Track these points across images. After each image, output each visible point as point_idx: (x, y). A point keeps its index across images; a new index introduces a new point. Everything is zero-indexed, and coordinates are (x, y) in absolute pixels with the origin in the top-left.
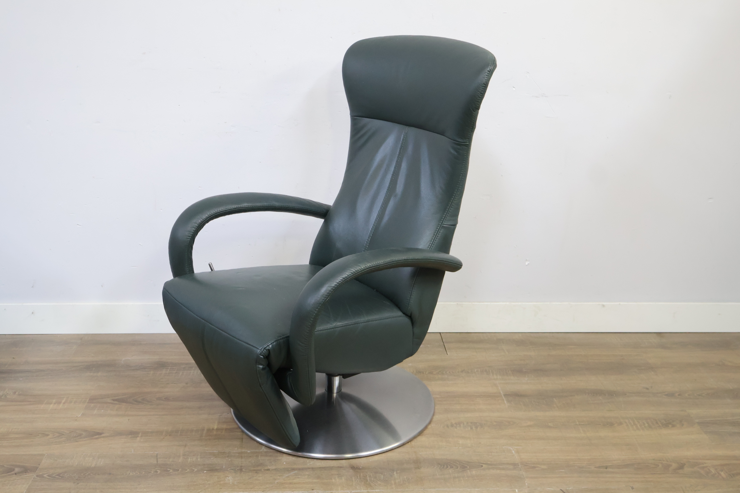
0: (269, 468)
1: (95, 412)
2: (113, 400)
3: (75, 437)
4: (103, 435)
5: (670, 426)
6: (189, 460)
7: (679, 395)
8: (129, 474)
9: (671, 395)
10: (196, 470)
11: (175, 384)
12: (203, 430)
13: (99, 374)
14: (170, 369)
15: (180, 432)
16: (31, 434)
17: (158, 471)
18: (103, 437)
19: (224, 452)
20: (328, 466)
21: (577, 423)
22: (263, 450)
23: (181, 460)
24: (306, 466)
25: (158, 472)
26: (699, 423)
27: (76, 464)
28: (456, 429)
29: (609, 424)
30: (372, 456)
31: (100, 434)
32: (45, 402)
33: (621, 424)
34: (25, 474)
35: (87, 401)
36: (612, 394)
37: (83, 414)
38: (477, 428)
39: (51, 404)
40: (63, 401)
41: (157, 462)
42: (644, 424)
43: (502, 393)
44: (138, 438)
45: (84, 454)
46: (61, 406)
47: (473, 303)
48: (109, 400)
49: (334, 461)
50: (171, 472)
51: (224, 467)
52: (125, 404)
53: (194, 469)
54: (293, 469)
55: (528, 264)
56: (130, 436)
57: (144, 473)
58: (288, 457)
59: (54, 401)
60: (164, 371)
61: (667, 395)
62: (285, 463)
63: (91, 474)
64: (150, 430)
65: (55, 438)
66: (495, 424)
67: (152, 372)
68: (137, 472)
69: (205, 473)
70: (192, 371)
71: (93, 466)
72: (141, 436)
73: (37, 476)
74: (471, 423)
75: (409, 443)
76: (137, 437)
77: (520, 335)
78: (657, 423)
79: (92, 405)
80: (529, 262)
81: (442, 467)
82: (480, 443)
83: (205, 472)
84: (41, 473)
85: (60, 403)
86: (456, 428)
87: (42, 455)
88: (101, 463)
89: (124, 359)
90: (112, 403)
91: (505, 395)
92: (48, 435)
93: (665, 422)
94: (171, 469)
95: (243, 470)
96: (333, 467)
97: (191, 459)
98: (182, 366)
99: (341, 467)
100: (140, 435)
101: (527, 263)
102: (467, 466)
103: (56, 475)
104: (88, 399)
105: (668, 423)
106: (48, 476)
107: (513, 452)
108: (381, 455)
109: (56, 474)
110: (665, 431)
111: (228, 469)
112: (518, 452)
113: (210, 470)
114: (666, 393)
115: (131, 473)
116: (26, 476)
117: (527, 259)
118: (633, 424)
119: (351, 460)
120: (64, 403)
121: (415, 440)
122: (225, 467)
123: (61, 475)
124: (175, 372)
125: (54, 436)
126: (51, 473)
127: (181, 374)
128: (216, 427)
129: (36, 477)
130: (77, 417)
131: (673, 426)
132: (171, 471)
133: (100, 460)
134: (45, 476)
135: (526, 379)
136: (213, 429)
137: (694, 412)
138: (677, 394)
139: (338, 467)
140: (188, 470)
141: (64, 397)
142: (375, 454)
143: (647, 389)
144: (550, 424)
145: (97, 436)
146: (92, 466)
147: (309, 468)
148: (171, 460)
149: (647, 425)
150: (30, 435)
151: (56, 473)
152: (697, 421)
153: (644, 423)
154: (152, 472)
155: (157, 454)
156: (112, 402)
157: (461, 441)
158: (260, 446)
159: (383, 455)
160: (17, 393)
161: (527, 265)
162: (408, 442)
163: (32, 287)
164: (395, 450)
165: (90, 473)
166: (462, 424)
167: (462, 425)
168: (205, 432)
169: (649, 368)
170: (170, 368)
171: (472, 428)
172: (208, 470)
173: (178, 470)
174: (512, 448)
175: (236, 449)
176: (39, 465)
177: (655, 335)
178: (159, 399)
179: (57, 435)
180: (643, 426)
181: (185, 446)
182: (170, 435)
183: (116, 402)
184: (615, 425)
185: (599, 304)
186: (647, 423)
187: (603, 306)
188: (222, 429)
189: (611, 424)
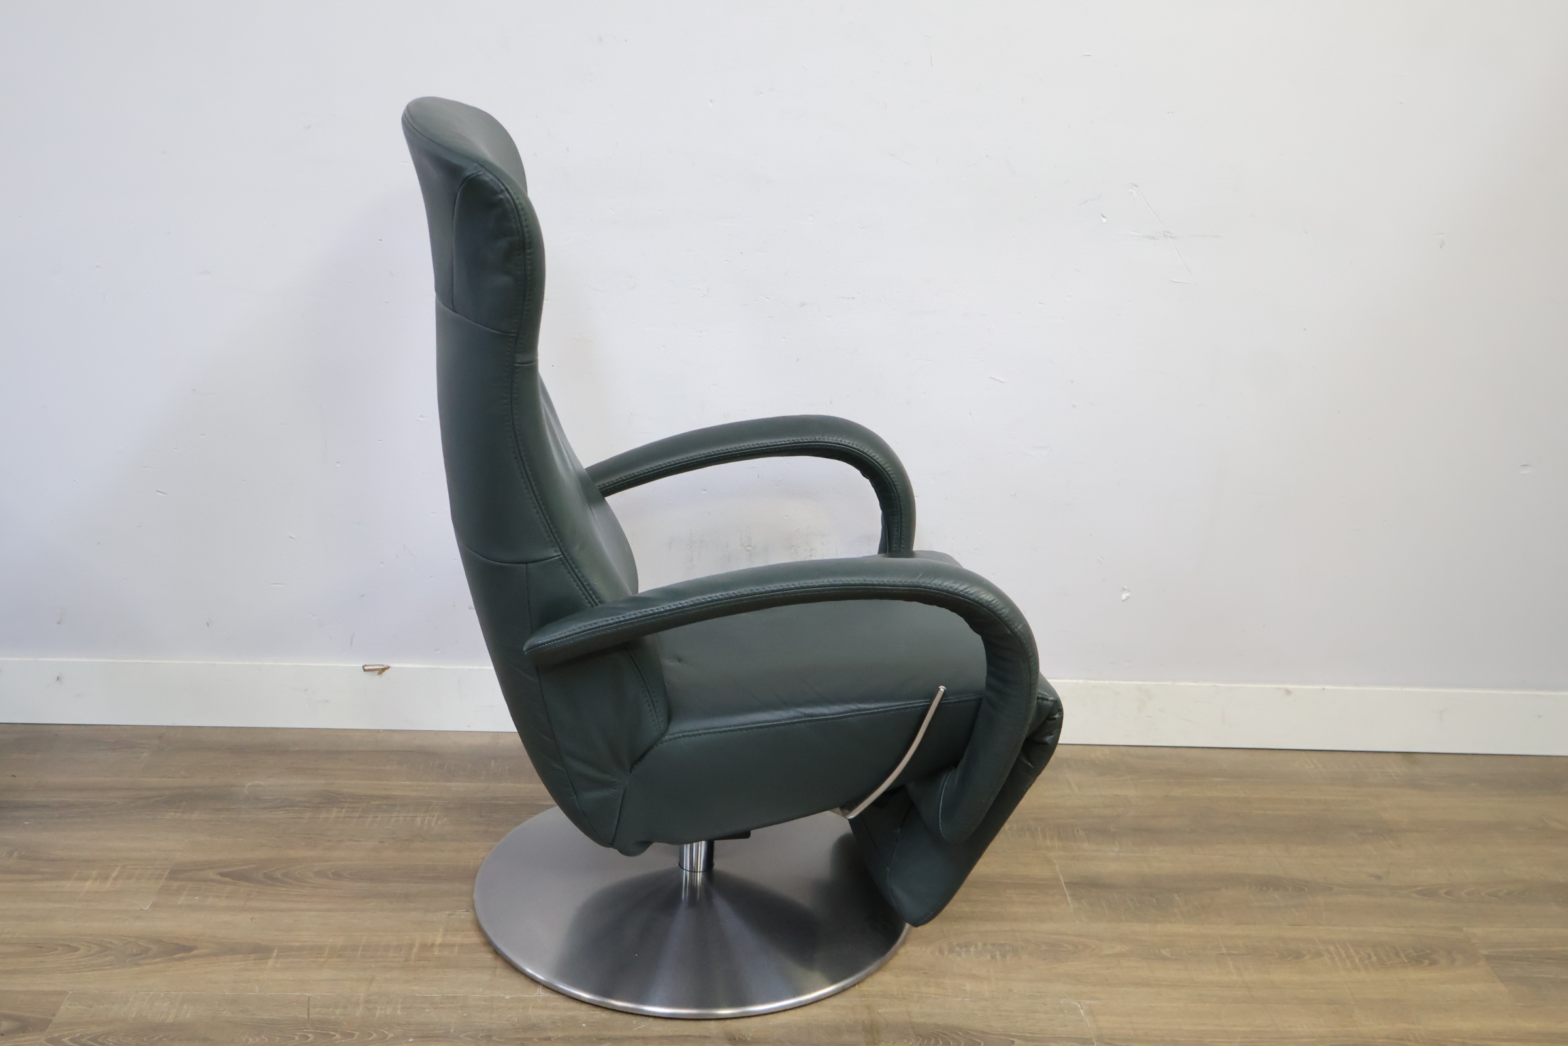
0: (550, 1034)
1: (182, 900)
2: (222, 875)
3: (136, 955)
4: (195, 952)
5: (1427, 962)
6: (377, 1014)
7: (1447, 893)
8: (247, 1040)
9: (1429, 892)
10: (391, 1035)
11: (356, 841)
12: (411, 946)
13: (196, 816)
14: (348, 808)
15: (360, 949)
16: (41, 947)
17: (309, 1035)
18: (196, 956)
19: (455, 997)
20: (677, 1034)
21: (1224, 951)
22: (540, 994)
23: (359, 1012)
24: (631, 1034)
25: (308, 1038)
26: (1488, 958)
27: (134, 1015)
28: (958, 958)
29: (1293, 955)
30: (775, 1015)
31: (190, 949)
32: (76, 874)
33: (1318, 954)
34: (21, 1034)
35: (165, 876)
36: (1300, 887)
37: (154, 906)
38: (1004, 956)
39: (86, 879)
40: (114, 874)
41: (308, 1016)
42: (1370, 957)
43: (1062, 879)
44: (271, 962)
45: (152, 993)
46: (108, 884)
48: (211, 874)
49: (691, 1023)
50: (336, 1040)
51: (452, 1031)
52: (246, 884)
53: (386, 1032)
54: (602, 1039)
56: (253, 956)
57: (278, 1038)
58: (592, 1012)
59: (94, 873)
60: (334, 813)
61: (1420, 893)
62: (584, 1025)
63: (164, 1039)
64: (298, 944)
65: (92, 955)
66: (1044, 947)
67: (308, 815)
68: (263, 1037)
69: (412, 1042)
70: (395, 814)
71: (170, 1019)
72: (278, 957)
73: (49, 1041)
74: (993, 945)
75: (857, 986)
76: (268, 958)
77: (1106, 750)
78: (1397, 955)
79: (176, 884)
81: (926, 1041)
82: (1010, 990)
83: (410, 1040)
84: (56, 1035)
85: (106, 878)
86: (960, 955)
87: (63, 993)
88: (188, 1016)
89: (250, 784)
90: (219, 882)
91: (1070, 885)
92: (76, 949)
93: (1414, 954)
94: (336, 1031)
95: (494, 1038)
96: (688, 1036)
97: (383, 1012)
98: (373, 803)
99: (706, 1037)
100: (275, 954)
102: (979, 1041)
103: (90, 1040)
104: (167, 872)
105: (1421, 956)
106: (71, 1040)
107: (1082, 1011)
108: (793, 1011)
109: (89, 1037)
110: (1412, 974)
111: (461, 1036)
112: (1091, 1012)
113: (422, 1037)
114: (1420, 888)
115: (250, 1039)
116: (24, 1039)
118: (1344, 956)
119: (728, 1022)
120: (116, 879)
121: (869, 980)
122: (454, 1031)
123: (100, 1040)
124: (357, 815)
125: (89, 951)
126: (78, 1035)
127: (370, 820)
128: (439, 940)
129: (45, 1043)
130: (142, 909)
131: (1433, 963)
132: (338, 1036)
133: (185, 1007)
134: (65, 1040)
135: (1116, 850)
136: (433, 945)
137: (1479, 931)
138: (1444, 891)
139: (700, 1037)
140: (375, 1035)
141: (117, 866)
142: (780, 1010)
143: (1379, 877)
144: (1164, 952)
145: (183, 955)
146: (168, 1021)
147: (636, 1038)
148: (338, 1011)
149: (1374, 959)
150: (39, 947)
151: (89, 1035)
152: (1485, 952)
153: (1369, 955)
154: (297, 1038)
155: (309, 997)
156: (219, 878)
157: (969, 986)
158: (532, 985)
159: (799, 1011)
160: (16, 854)
162: (855, 985)
163: (59, 623)
164: (825, 1002)
165: (161, 1036)
166: (974, 946)
167: (972, 949)
168: (415, 950)
169: (1383, 831)
170: (346, 806)
171: (993, 957)
172: (417, 1037)
173: (352, 1035)
174: (1079, 1003)
175: (481, 990)
176: (54, 1015)
177: (1400, 756)
178: (319, 874)
179: (97, 949)
180: (1367, 962)
181: (371, 981)
182: (339, 956)
183: (227, 879)
184: (1307, 957)
185: (1279, 688)
186: (1376, 955)
187: (1288, 692)
188: (453, 946)
189: (1298, 956)
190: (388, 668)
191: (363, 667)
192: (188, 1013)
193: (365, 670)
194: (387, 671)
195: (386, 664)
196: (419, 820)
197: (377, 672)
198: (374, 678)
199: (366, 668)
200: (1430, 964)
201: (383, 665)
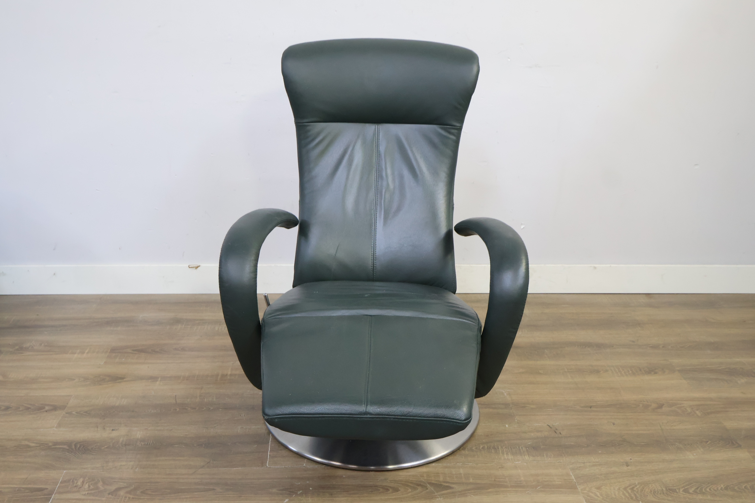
1: (117, 360)
2: (133, 350)
3: (99, 381)
4: (125, 380)
5: (653, 373)
6: (205, 400)
7: (663, 347)
8: (151, 411)
9: (655, 347)
10: (212, 408)
11: (190, 336)
12: (218, 375)
13: (119, 328)
15: (196, 377)
17: (177, 409)
19: (238, 394)
21: (566, 370)
23: (198, 400)
25: (176, 410)
26: (679, 371)
27: (101, 402)
29: (595, 371)
31: (123, 378)
32: (70, 352)
33: (606, 371)
34: (54, 411)
35: (109, 352)
36: (599, 346)
37: (105, 363)
39: (75, 353)
40: (87, 351)
41: (176, 402)
44: (158, 383)
45: (108, 395)
46: (85, 355)
47: (472, 265)
48: (129, 351)
50: (189, 411)
52: (144, 354)
53: (209, 407)
55: (524, 228)
56: (150, 380)
57: (164, 410)
59: (78, 351)
60: (179, 326)
61: (651, 347)
63: (115, 412)
64: (169, 376)
65: (80, 382)
67: (168, 327)
68: (157, 410)
71: (117, 404)
72: (160, 381)
76: (156, 381)
78: (640, 370)
79: (114, 355)
80: (524, 226)
83: (220, 410)
84: (69, 411)
85: (83, 353)
87: (70, 396)
89: (142, 316)
92: (74, 380)
93: (648, 370)
94: (188, 407)
95: (255, 408)
97: (208, 400)
98: (196, 322)
100: (159, 379)
101: (522, 227)
104: (110, 350)
105: (651, 370)
106: (76, 413)
107: (505, 394)
110: (647, 377)
111: (242, 408)
112: (509, 394)
113: (225, 409)
114: (651, 345)
115: (152, 411)
116: (56, 413)
117: (523, 223)
118: (618, 371)
120: (87, 353)
122: (238, 406)
123: (88, 412)
124: (189, 327)
125: (79, 380)
126: (79, 411)
127: (195, 328)
128: (229, 373)
129: (65, 414)
130: (100, 364)
131: (656, 373)
132: (189, 409)
133: (123, 400)
134: (74, 413)
136: (227, 375)
137: (676, 361)
138: (661, 346)
140: (205, 408)
141: (87, 348)
143: (633, 342)
144: (540, 371)
145: (120, 381)
148: (189, 400)
150: (58, 379)
151: (84, 411)
152: (678, 369)
153: (628, 371)
154: (172, 410)
155: (176, 395)
156: (132, 352)
160: (43, 345)
161: (522, 229)
163: (54, 250)
165: (114, 410)
168: (219, 377)
169: (636, 324)
170: (185, 323)
172: (223, 409)
173: (195, 409)
174: (504, 391)
175: (249, 391)
176: (67, 404)
177: (644, 295)
178: (176, 349)
179: (83, 379)
180: (627, 373)
181: (202, 388)
182: (187, 380)
183: (135, 352)
184: (601, 372)
185: (591, 266)
186: (631, 371)
187: (595, 268)
188: (236, 375)
189: (598, 372)
190: (199, 266)
191: (189, 266)
192: (124, 402)
193: (189, 267)
194: (199, 268)
195: (199, 265)
196: (217, 329)
197: (195, 268)
198: (194, 270)
199: (190, 266)
200: (654, 374)
201: (197, 265)
